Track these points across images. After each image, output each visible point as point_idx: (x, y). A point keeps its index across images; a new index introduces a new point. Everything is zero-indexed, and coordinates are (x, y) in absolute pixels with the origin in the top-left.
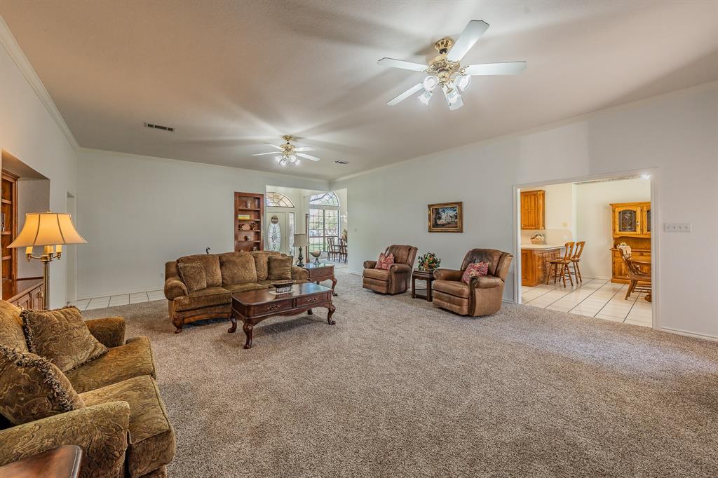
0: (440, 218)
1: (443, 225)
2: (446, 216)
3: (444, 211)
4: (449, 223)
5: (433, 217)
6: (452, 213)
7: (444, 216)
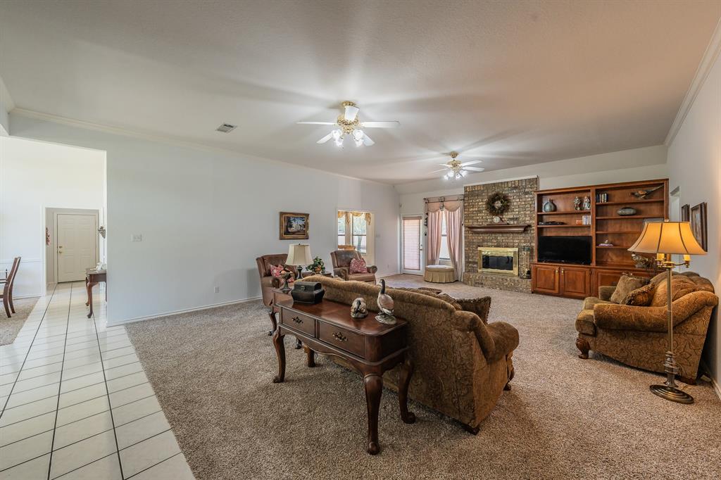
0: (291, 226)
1: (293, 233)
2: (296, 225)
3: (294, 220)
4: (299, 231)
5: (285, 224)
6: (301, 222)
7: (294, 224)
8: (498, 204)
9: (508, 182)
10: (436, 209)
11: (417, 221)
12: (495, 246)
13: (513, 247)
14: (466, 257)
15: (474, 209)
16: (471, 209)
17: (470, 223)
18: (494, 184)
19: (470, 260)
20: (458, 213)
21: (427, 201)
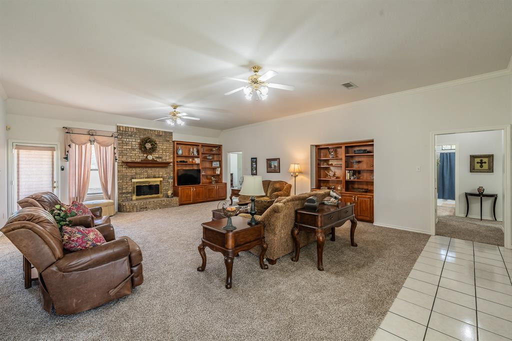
8: (148, 146)
9: (155, 131)
10: (84, 141)
11: (50, 153)
12: (146, 178)
13: (159, 177)
14: (119, 189)
15: (128, 147)
16: (125, 147)
17: (124, 159)
18: (145, 129)
19: (124, 191)
20: (110, 149)
21: (68, 131)
